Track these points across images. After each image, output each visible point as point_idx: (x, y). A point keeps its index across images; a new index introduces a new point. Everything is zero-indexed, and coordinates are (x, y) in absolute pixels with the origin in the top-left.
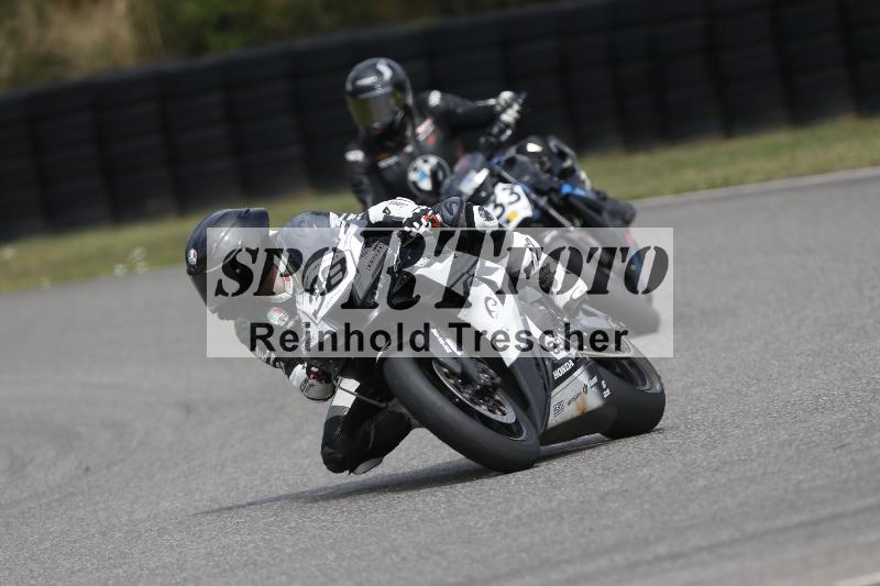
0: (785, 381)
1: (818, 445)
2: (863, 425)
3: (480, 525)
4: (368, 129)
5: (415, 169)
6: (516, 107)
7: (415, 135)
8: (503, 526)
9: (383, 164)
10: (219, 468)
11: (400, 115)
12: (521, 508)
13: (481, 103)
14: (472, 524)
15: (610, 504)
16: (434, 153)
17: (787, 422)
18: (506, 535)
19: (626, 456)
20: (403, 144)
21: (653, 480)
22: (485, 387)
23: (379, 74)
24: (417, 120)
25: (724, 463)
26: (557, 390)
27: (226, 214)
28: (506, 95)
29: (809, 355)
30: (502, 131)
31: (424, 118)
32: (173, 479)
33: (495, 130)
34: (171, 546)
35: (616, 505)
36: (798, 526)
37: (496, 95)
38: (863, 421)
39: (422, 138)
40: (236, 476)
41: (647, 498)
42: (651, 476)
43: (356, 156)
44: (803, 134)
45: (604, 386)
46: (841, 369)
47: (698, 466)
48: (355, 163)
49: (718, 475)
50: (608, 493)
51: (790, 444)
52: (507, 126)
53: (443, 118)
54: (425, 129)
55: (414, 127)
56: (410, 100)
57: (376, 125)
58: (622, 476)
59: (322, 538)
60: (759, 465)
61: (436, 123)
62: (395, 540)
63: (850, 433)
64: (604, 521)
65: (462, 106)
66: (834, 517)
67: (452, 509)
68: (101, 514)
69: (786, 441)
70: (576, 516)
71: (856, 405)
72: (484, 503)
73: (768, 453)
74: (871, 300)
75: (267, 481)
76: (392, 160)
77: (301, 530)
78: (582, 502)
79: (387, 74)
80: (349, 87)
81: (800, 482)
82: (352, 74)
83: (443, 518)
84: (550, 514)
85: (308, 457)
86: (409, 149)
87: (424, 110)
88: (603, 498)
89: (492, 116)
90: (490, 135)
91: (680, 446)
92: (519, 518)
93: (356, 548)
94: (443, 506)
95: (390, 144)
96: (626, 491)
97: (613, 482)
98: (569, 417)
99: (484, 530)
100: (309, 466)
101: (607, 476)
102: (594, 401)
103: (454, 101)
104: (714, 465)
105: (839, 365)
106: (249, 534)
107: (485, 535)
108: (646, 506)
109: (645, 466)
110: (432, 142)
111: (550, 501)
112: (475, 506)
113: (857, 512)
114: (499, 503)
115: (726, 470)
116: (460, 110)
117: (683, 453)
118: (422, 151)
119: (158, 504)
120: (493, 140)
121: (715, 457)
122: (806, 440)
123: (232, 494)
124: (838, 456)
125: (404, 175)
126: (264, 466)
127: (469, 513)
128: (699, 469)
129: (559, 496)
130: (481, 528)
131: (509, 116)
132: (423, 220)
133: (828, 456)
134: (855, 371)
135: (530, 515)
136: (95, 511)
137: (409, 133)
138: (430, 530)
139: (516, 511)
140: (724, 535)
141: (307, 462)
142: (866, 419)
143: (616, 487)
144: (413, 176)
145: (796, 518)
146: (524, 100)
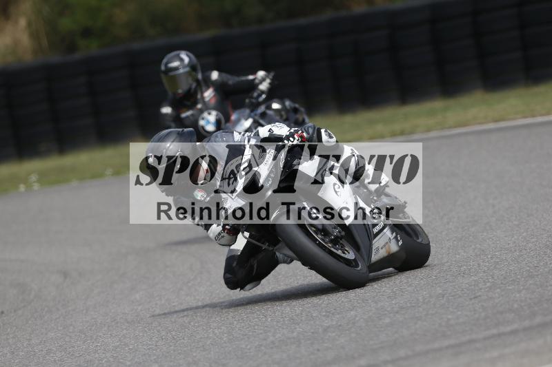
0: (440, 256)
1: (460, 297)
2: (488, 284)
3: (249, 347)
4: (175, 94)
5: (203, 119)
6: (268, 81)
7: (203, 98)
8: (263, 348)
9: (183, 115)
10: (85, 311)
11: (194, 85)
12: (274, 336)
13: (243, 78)
14: (244, 346)
15: (330, 334)
16: (215, 109)
17: (441, 282)
18: (265, 353)
19: (340, 304)
20: (196, 103)
21: (357, 319)
22: (337, 237)
23: (182, 60)
24: (204, 89)
25: (402, 308)
26: (375, 240)
27: (170, 132)
28: (261, 74)
29: (454, 241)
30: (260, 95)
31: (208, 88)
32: (56, 319)
33: (255, 94)
34: (55, 361)
35: (334, 334)
36: (447, 347)
37: (254, 73)
38: (489, 282)
39: (207, 99)
40: (95, 317)
41: (353, 330)
42: (356, 316)
43: (167, 110)
44: (451, 102)
45: (399, 239)
46: (474, 249)
47: (386, 310)
48: (166, 115)
49: (397, 316)
50: (329, 327)
51: (443, 297)
52: (263, 92)
53: (220, 88)
54: (209, 94)
55: (202, 93)
56: (200, 76)
57: (180, 91)
58: (338, 316)
59: (150, 356)
60: (424, 309)
61: (216, 90)
62: (195, 357)
63: (481, 289)
64: (326, 345)
65: (232, 80)
66: (471, 341)
67: (231, 337)
68: (10, 341)
69: (440, 294)
70: (309, 342)
71: (484, 272)
72: (251, 334)
73: (429, 302)
74: (494, 206)
75: (115, 320)
76: (189, 113)
77: (137, 350)
78: (313, 333)
79: (186, 60)
80: (163, 68)
81: (449, 320)
82: (165, 61)
83: (225, 343)
84: (292, 340)
85: (140, 305)
86: (199, 106)
87: (208, 83)
88: (326, 330)
89: (253, 86)
90: (252, 97)
91: (374, 297)
92: (273, 342)
93: (171, 361)
94: (225, 335)
95: (189, 103)
96: (340, 325)
97: (332, 320)
98: (382, 257)
99: (251, 350)
100: (141, 310)
101: (328, 316)
102: (394, 248)
103: (226, 77)
104: (395, 309)
105: (473, 247)
106: (103, 353)
107: (252, 354)
108: (353, 335)
109: (351, 310)
110: (213, 102)
111: (293, 332)
112: (246, 335)
113: (485, 339)
114: (261, 334)
115: (403, 312)
116: (230, 82)
117: (376, 303)
118: (207, 108)
119: (46, 334)
120: (254, 101)
121: (395, 304)
122: (453, 294)
123: (93, 328)
124: (473, 304)
125: (196, 122)
126: (113, 311)
127: (242, 339)
128: (386, 312)
129: (298, 329)
130: (249, 349)
131: (264, 86)
132: (295, 136)
133: (467, 303)
134: (483, 251)
135: (280, 341)
136: (8, 339)
137: (199, 96)
138: (217, 350)
139: (271, 338)
140: (402, 353)
141: (140, 308)
142: (490, 280)
143: (334, 323)
144: (202, 123)
145: (446, 343)
146: (273, 77)
